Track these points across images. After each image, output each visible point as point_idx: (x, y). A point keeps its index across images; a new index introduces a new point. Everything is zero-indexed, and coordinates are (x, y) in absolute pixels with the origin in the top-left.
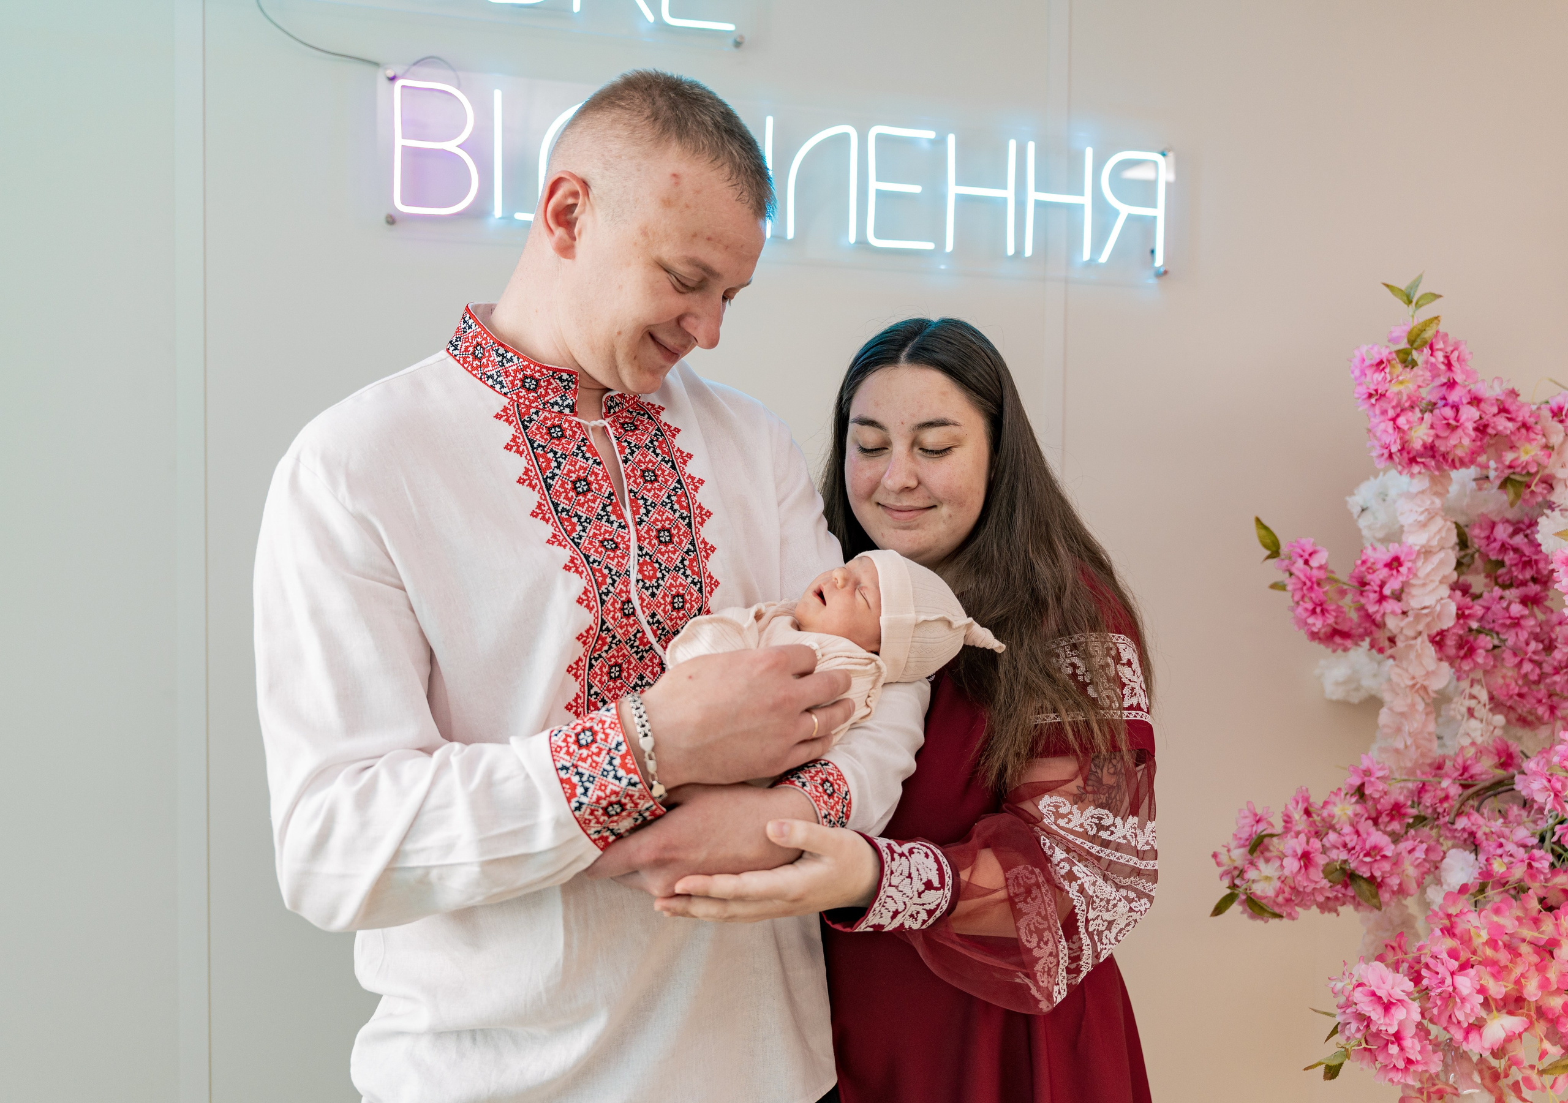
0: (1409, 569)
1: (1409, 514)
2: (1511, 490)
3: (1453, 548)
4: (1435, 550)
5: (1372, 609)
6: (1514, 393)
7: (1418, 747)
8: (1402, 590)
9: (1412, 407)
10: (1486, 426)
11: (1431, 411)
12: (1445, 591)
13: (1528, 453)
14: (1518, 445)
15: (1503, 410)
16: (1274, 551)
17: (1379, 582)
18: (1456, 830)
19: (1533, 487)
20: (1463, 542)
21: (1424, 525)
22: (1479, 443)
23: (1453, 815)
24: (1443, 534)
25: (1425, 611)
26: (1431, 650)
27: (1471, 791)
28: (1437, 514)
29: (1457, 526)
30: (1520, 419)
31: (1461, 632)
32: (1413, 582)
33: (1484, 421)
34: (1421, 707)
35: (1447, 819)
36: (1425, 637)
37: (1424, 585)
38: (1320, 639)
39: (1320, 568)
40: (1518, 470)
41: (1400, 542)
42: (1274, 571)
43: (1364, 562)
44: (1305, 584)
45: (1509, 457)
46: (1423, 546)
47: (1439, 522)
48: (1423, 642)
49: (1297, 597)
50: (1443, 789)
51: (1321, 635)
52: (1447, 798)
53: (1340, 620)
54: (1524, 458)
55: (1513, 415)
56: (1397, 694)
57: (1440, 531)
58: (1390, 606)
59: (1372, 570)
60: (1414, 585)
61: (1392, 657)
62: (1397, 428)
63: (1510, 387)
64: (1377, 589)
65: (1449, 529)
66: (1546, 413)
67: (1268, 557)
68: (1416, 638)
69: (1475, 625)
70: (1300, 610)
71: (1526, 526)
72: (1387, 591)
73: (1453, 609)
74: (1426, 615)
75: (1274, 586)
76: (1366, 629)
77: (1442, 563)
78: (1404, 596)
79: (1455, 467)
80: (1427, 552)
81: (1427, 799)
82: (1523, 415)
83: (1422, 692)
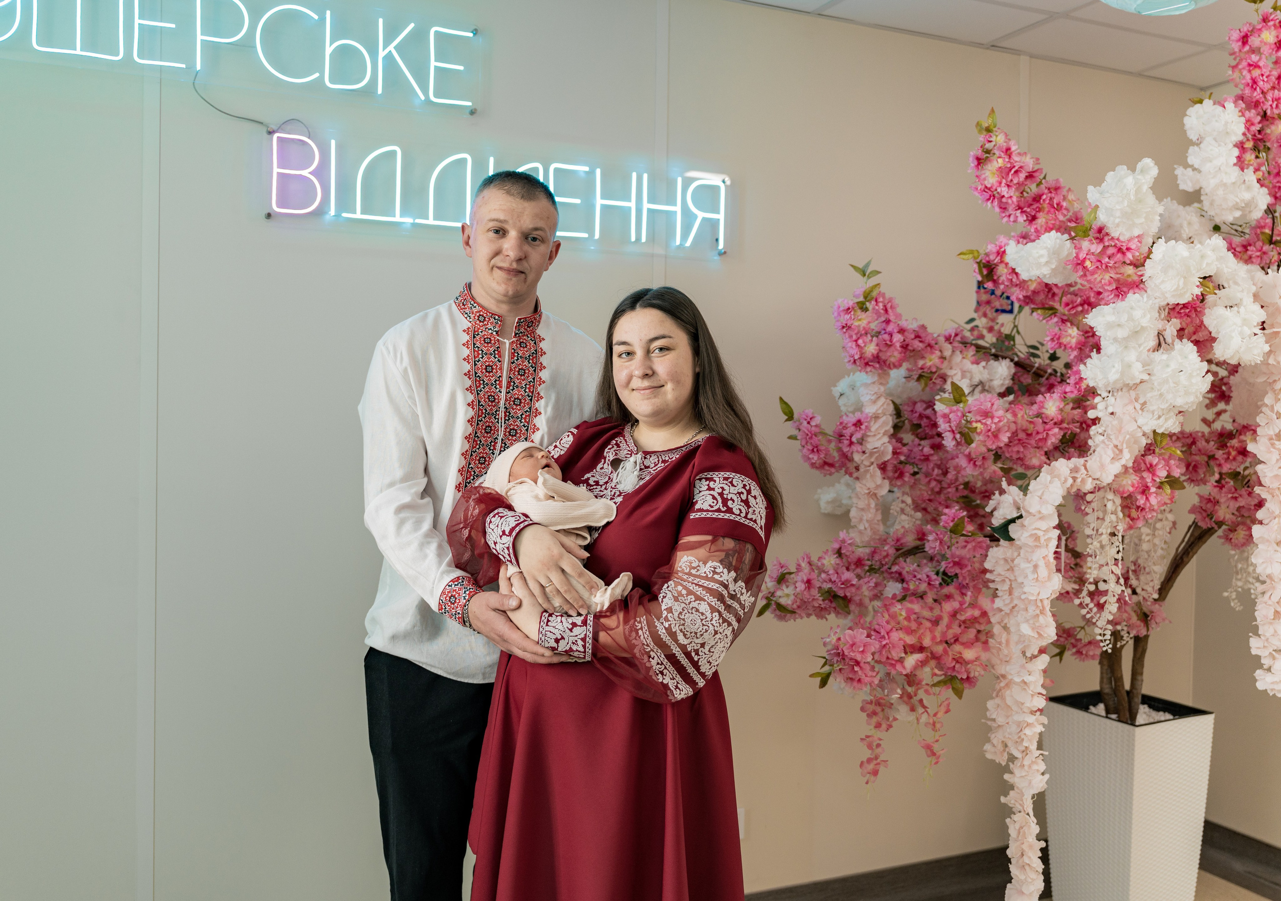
0: (866, 426)
1: (866, 395)
2: (923, 381)
3: (891, 415)
4: (880, 416)
5: (846, 450)
6: (923, 327)
7: (871, 529)
8: (862, 439)
9: (866, 334)
10: (907, 345)
11: (877, 337)
12: (886, 439)
13: (931, 360)
14: (926, 355)
15: (917, 336)
16: (790, 415)
17: (849, 434)
18: (892, 573)
19: (933, 380)
20: (898, 413)
21: (875, 402)
22: (903, 355)
23: (890, 564)
24: (885, 406)
25: (875, 450)
26: (878, 473)
27: (900, 552)
28: (881, 395)
29: (893, 402)
30: (927, 341)
31: (895, 462)
32: (868, 434)
33: (906, 342)
34: (873, 505)
35: (887, 566)
36: (875, 465)
37: (875, 435)
38: (817, 468)
39: (816, 426)
40: (925, 370)
41: (862, 412)
42: (790, 428)
43: (841, 423)
44: (808, 435)
45: (921, 363)
46: (874, 414)
47: (882, 400)
48: (874, 468)
49: (803, 443)
50: (885, 551)
51: (817, 465)
52: (887, 555)
53: (828, 457)
54: (929, 364)
55: (923, 339)
56: (860, 499)
57: (883, 405)
58: (854, 448)
59: (845, 428)
60: (869, 436)
61: (857, 478)
62: (858, 346)
63: (922, 324)
64: (849, 438)
65: (888, 404)
66: (942, 339)
67: (787, 420)
68: (870, 466)
69: (902, 458)
70: (805, 450)
71: (930, 405)
72: (854, 439)
73: (890, 449)
74: (875, 452)
75: (790, 437)
76: (842, 462)
77: (885, 423)
78: (864, 443)
79: (890, 368)
80: (876, 417)
81: (877, 557)
82: (928, 339)
83: (873, 497)
